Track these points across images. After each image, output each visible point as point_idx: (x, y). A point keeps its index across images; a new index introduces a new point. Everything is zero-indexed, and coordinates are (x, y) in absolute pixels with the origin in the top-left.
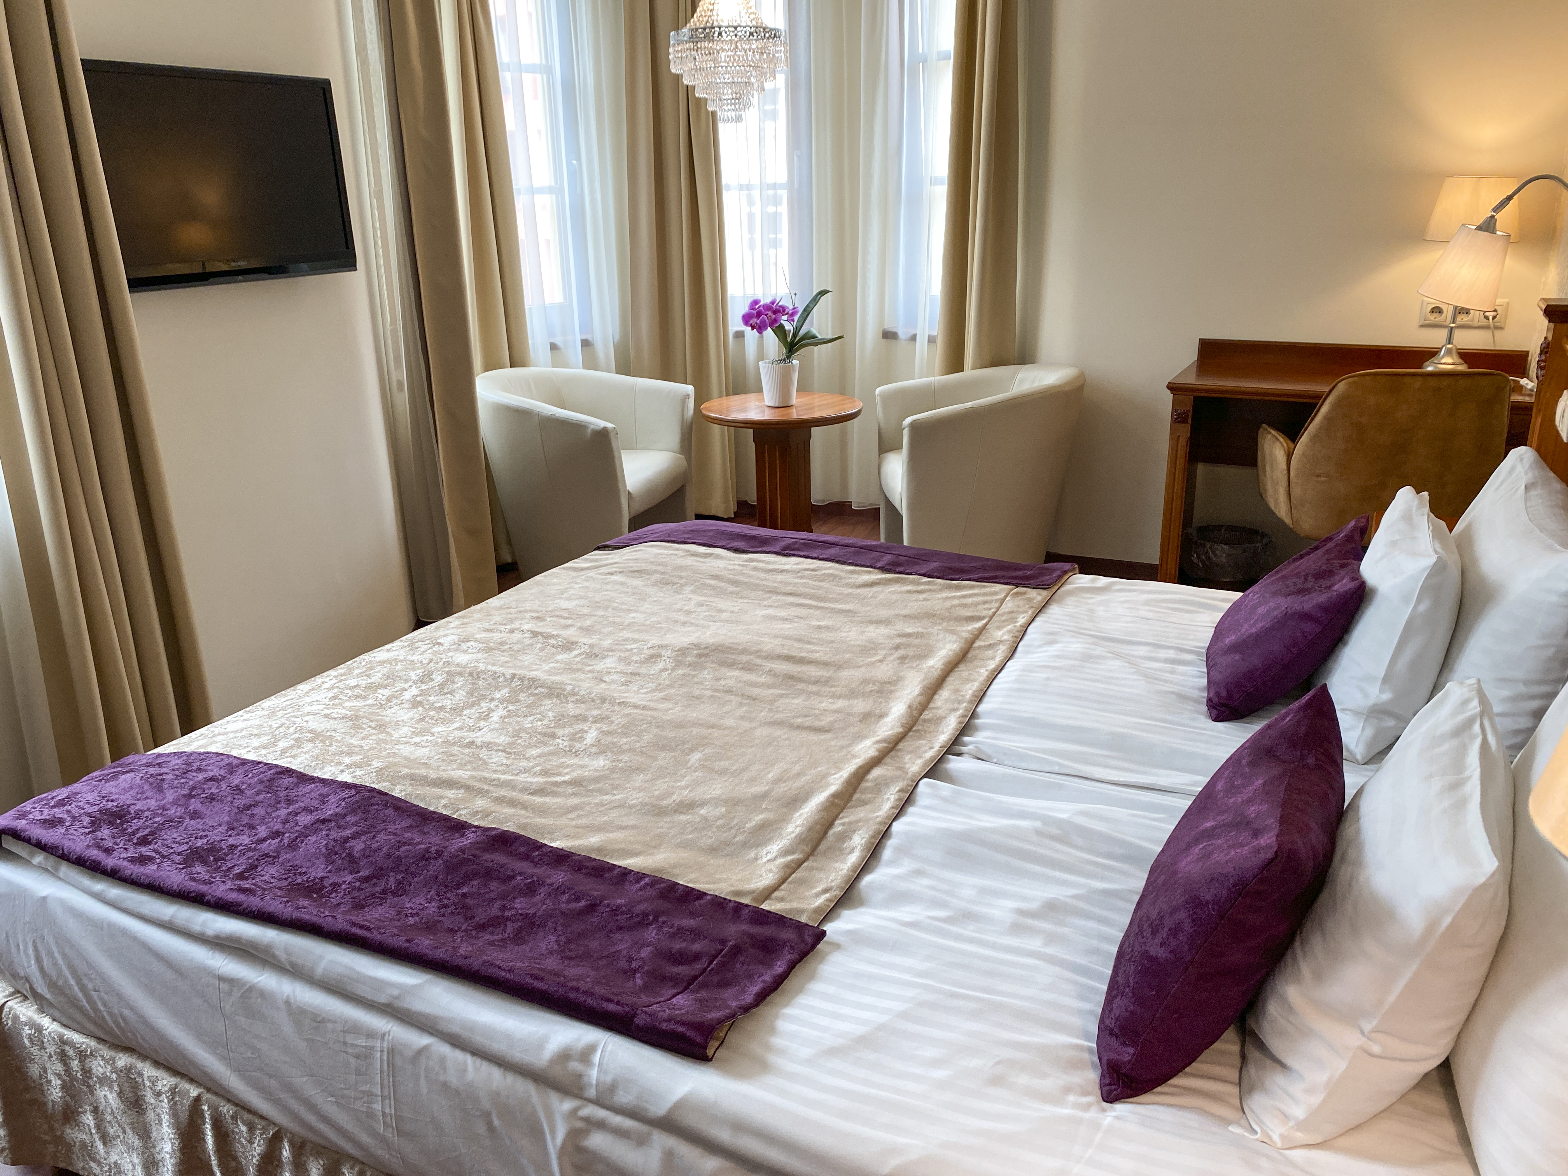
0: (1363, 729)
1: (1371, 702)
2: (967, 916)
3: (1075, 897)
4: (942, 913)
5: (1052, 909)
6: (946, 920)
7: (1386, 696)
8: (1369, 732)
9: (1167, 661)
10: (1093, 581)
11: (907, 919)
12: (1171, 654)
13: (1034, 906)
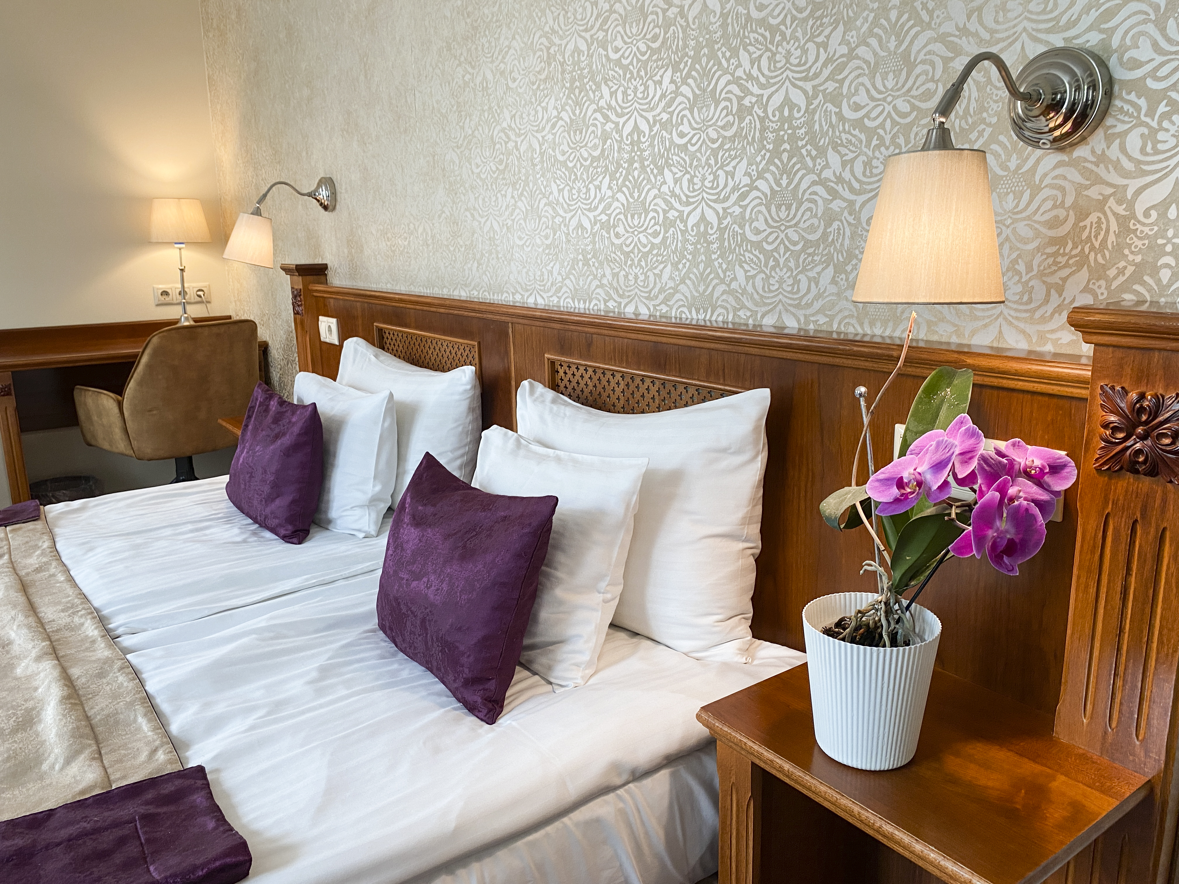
0: (369, 514)
1: (370, 496)
2: (279, 705)
3: (329, 659)
4: (261, 712)
5: (325, 672)
6: (269, 714)
7: (378, 488)
8: (374, 515)
9: (191, 531)
10: (67, 506)
11: (243, 729)
12: (190, 527)
13: (314, 674)
